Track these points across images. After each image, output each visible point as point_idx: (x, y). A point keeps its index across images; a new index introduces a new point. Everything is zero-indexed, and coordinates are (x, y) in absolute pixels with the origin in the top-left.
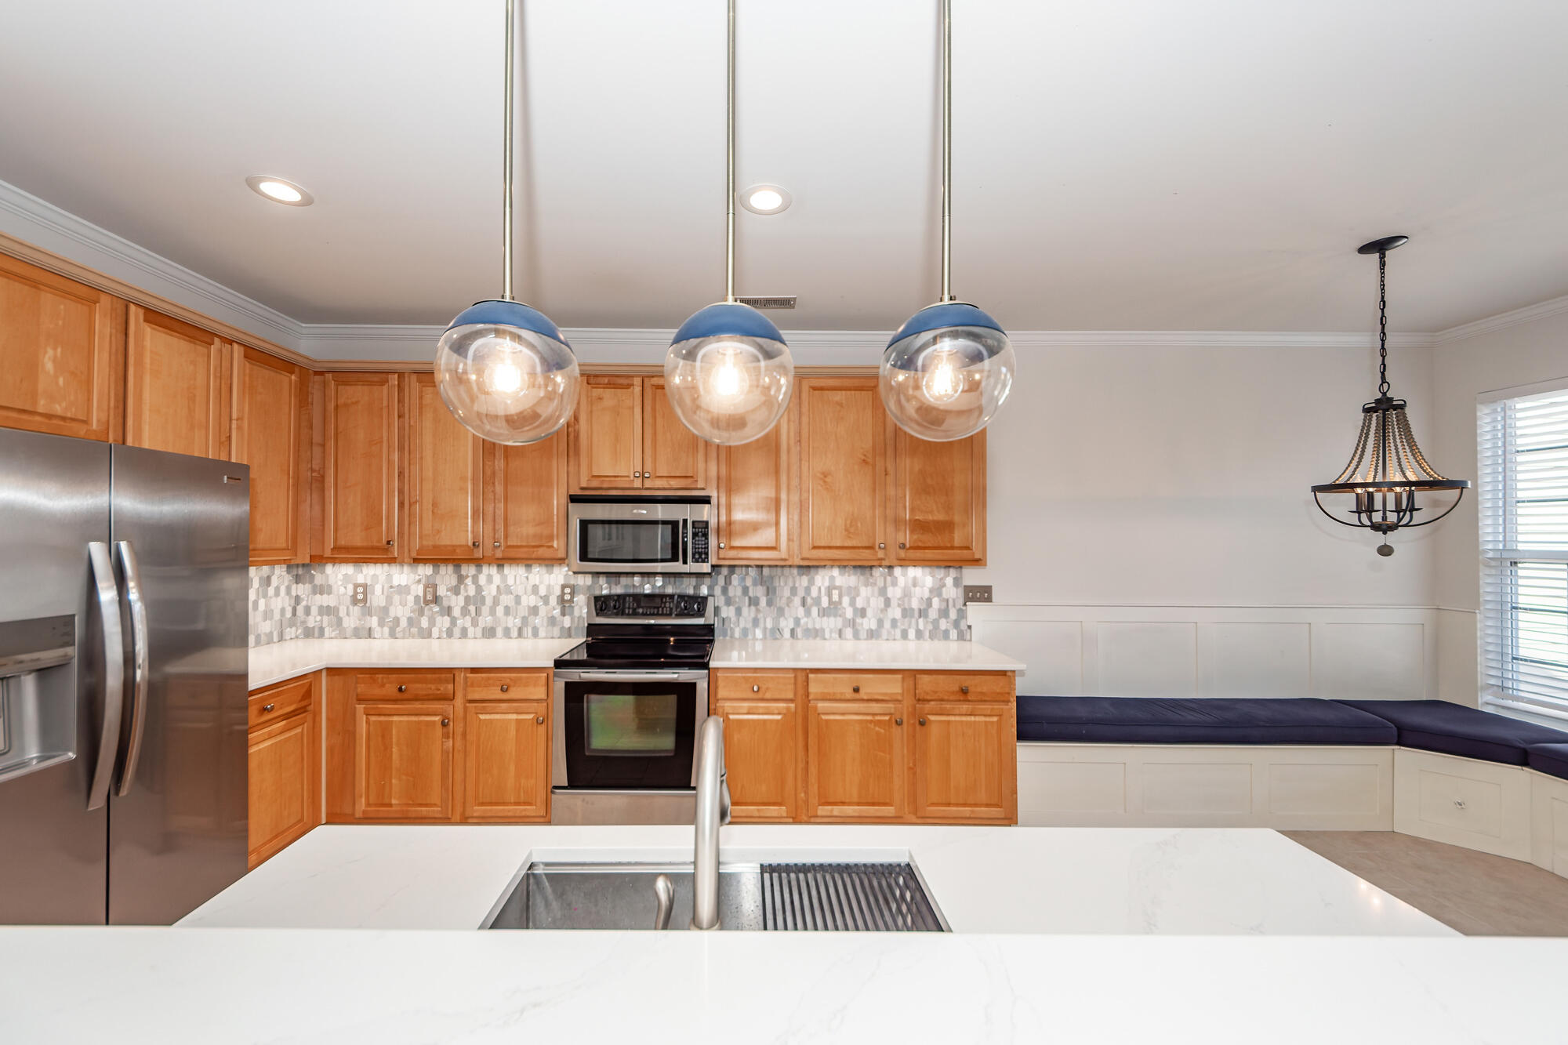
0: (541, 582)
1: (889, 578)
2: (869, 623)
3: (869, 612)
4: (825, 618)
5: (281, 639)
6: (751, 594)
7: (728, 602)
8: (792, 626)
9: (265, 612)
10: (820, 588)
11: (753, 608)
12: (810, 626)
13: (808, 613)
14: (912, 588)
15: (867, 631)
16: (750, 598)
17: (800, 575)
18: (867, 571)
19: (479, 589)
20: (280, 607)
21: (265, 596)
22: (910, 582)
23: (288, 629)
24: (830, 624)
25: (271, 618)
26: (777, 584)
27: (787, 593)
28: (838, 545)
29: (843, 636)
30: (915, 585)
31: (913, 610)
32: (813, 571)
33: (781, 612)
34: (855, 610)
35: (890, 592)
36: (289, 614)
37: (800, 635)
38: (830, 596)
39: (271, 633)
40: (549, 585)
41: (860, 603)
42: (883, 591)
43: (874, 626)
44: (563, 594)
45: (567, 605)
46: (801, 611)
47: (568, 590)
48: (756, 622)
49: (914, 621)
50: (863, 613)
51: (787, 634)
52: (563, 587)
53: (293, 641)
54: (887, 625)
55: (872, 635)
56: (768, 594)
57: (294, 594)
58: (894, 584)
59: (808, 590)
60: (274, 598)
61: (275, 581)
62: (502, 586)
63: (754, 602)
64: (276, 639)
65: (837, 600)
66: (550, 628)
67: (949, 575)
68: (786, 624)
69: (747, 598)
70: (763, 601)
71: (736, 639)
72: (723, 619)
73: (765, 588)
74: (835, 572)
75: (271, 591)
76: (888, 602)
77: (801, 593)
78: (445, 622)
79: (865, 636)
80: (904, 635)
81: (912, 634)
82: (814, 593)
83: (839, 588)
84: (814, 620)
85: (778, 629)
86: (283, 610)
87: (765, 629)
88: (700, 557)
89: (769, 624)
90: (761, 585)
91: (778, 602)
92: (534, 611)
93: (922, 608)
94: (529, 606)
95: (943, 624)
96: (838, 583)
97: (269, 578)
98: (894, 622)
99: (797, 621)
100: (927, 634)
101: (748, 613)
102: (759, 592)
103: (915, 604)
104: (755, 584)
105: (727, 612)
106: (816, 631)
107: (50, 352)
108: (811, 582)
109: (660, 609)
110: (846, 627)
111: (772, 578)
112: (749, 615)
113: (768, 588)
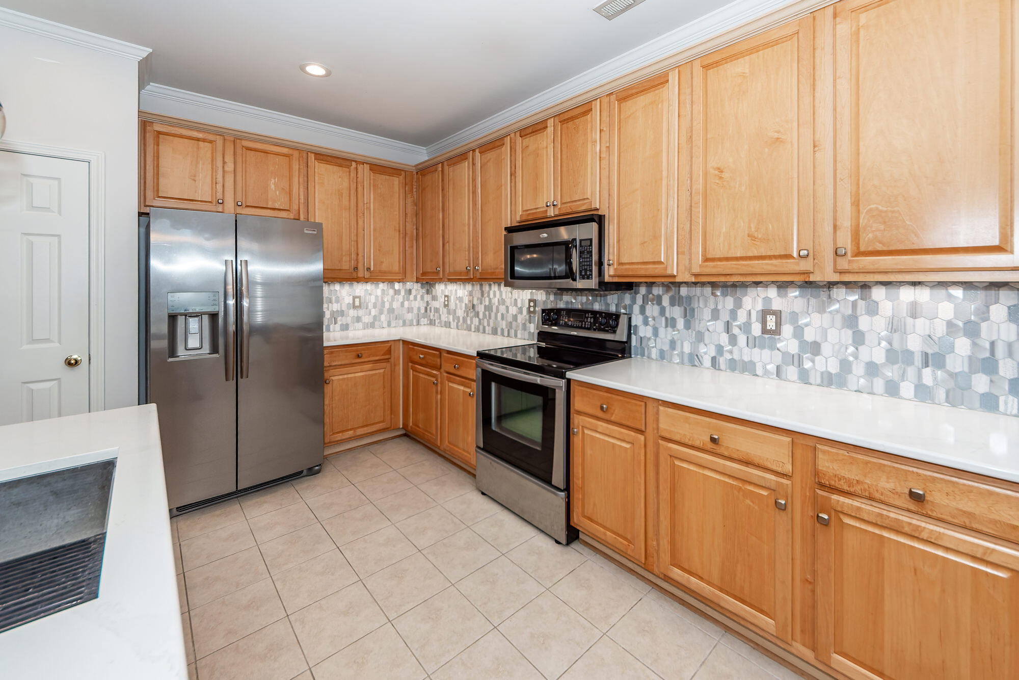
0: (519, 297)
1: (862, 304)
2: (827, 362)
3: (826, 349)
4: (756, 350)
5: (418, 324)
6: (667, 315)
7: (646, 323)
8: (713, 354)
9: (409, 308)
10: (750, 310)
11: (669, 329)
12: (736, 356)
13: (733, 340)
14: (910, 321)
15: (822, 373)
16: (666, 318)
17: (724, 295)
18: (823, 294)
19: (490, 300)
20: (417, 306)
21: (408, 300)
22: (904, 312)
23: (423, 319)
24: (765, 358)
25: (412, 312)
26: (696, 306)
27: (707, 314)
28: (739, 255)
29: (783, 376)
30: (914, 315)
31: (912, 353)
32: (739, 291)
33: (700, 337)
34: (803, 344)
35: (864, 322)
36: (423, 311)
37: (723, 366)
38: (764, 323)
39: (412, 320)
40: (522, 299)
41: (810, 335)
42: (851, 321)
43: (834, 368)
44: (530, 306)
45: (532, 315)
46: (724, 339)
47: (532, 304)
48: (673, 344)
49: (911, 371)
50: (815, 348)
51: (707, 362)
52: (530, 301)
53: (425, 326)
54: (858, 369)
55: (829, 380)
56: (685, 316)
57: (426, 300)
58: (873, 310)
59: (733, 314)
60: (413, 302)
61: (414, 292)
62: (500, 299)
63: (671, 323)
64: (415, 323)
65: (774, 328)
66: (523, 331)
67: (997, 302)
68: (707, 351)
69: (663, 319)
70: (680, 323)
71: (652, 359)
72: (641, 338)
73: (683, 308)
74: (772, 292)
75: (412, 297)
76: (859, 339)
77: (725, 316)
78: (476, 321)
79: (819, 381)
80: (892, 389)
81: (907, 389)
82: (742, 316)
83: (778, 314)
84: (741, 350)
85: (697, 355)
86: (419, 309)
87: (682, 353)
88: (586, 274)
89: (687, 349)
90: (679, 306)
91: (697, 326)
92: (515, 317)
93: (930, 351)
94: (513, 315)
95: (981, 383)
96: (775, 307)
97: (410, 290)
98: (872, 369)
99: (720, 349)
100: (941, 394)
101: (666, 334)
102: (676, 312)
103: (915, 344)
104: (672, 304)
105: (644, 331)
106: (744, 363)
107: (273, 181)
108: (738, 304)
109: (584, 323)
110: (788, 365)
111: (689, 299)
112: (666, 337)
113: (685, 309)
